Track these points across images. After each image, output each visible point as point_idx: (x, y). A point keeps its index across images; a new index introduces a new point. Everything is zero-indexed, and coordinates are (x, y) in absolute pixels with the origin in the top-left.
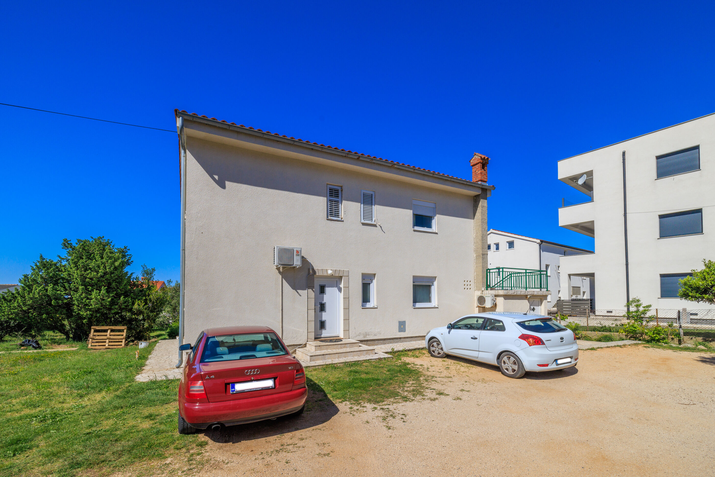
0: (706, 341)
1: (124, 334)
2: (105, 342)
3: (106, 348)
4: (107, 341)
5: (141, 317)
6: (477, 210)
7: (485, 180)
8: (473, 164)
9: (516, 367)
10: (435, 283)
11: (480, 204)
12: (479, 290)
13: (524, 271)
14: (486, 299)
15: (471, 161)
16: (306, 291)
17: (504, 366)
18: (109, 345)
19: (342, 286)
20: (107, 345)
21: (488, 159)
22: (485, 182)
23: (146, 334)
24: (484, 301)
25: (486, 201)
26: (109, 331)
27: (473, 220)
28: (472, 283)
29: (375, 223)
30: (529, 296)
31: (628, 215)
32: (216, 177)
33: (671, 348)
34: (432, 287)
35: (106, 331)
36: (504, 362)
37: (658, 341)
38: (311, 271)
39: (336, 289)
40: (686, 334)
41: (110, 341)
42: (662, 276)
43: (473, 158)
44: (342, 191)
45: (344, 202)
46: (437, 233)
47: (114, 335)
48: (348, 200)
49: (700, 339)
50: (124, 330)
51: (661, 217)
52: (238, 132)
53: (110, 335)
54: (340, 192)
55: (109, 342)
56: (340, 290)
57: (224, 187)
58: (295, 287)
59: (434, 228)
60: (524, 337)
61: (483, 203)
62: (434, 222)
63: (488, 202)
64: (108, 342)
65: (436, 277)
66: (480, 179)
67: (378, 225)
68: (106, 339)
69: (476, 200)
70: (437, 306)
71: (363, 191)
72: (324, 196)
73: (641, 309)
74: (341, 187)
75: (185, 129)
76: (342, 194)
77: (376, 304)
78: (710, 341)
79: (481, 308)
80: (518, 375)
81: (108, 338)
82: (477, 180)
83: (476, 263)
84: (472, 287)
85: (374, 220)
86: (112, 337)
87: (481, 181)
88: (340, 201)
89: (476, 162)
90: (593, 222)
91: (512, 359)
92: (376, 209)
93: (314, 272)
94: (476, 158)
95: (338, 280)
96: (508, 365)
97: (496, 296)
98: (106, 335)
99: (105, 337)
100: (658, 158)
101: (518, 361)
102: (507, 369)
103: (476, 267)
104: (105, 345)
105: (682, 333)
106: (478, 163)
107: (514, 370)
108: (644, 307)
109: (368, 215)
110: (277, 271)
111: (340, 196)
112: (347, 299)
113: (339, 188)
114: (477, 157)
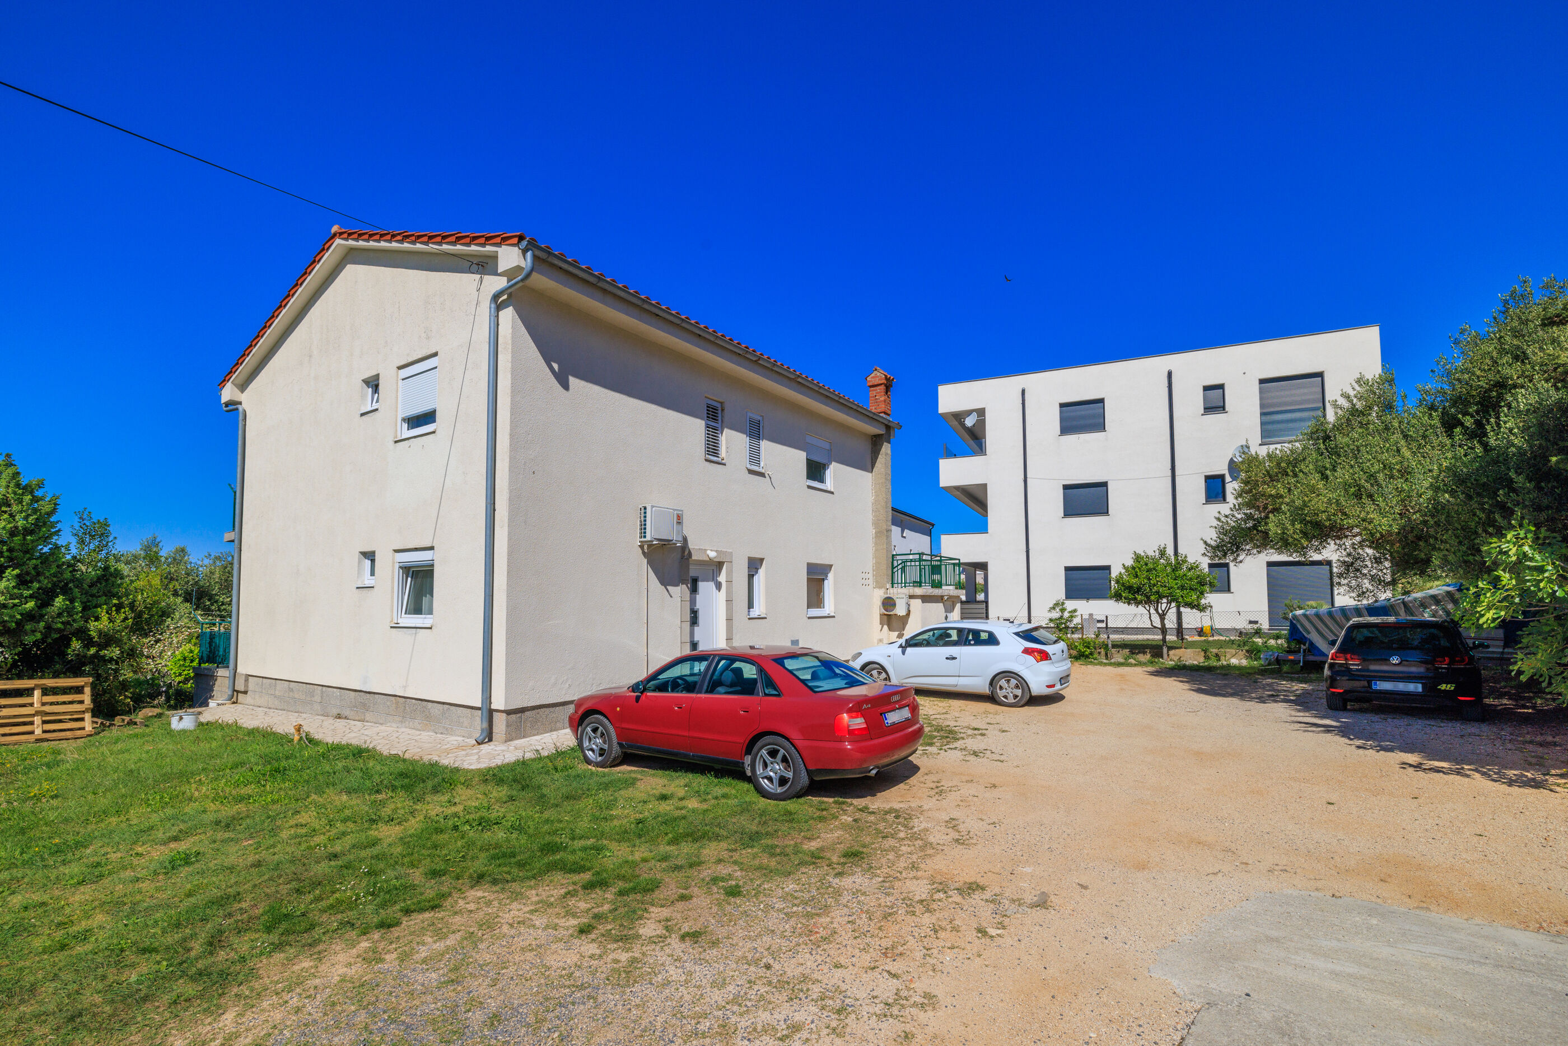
0: (1133, 654)
1: (87, 697)
2: (32, 723)
3: (36, 740)
4: (37, 720)
5: (114, 652)
6: (877, 458)
7: (889, 412)
8: (871, 384)
9: (1019, 692)
10: (831, 576)
11: (883, 450)
12: (880, 588)
13: (917, 557)
14: (898, 602)
15: (868, 379)
16: (679, 588)
17: (1001, 694)
18: (44, 732)
19: (722, 578)
20: (38, 731)
21: (893, 380)
22: (889, 415)
23: (122, 697)
24: (894, 605)
25: (889, 445)
26: (37, 693)
27: (870, 474)
28: (870, 576)
29: (763, 471)
30: (946, 598)
31: (1028, 480)
32: (556, 366)
33: (1101, 664)
34: (826, 582)
35: (28, 692)
36: (1001, 688)
37: (1087, 657)
38: (686, 553)
39: (711, 585)
40: (1114, 646)
41: (44, 719)
42: (1068, 569)
43: (873, 375)
44: (723, 410)
45: (726, 431)
46: (832, 493)
47: (52, 704)
48: (731, 429)
49: (1127, 651)
50: (83, 687)
51: (1066, 487)
52: (604, 291)
53: (43, 704)
54: (719, 412)
55: (44, 722)
56: (719, 586)
57: (566, 386)
58: (666, 581)
59: (829, 484)
60: (1027, 651)
61: (886, 449)
62: (829, 474)
63: (891, 447)
64: (40, 722)
65: (831, 566)
66: (883, 409)
67: (766, 475)
68: (33, 715)
69: (876, 442)
70: (832, 614)
71: (750, 414)
72: (702, 419)
73: (1066, 615)
74: (721, 403)
75: (534, 275)
76: (722, 416)
77: (765, 612)
78: (1137, 654)
79: (886, 617)
80: (1022, 703)
81: (37, 713)
82: (879, 410)
83: (876, 544)
84: (871, 582)
85: (762, 464)
86: (47, 709)
87: (885, 413)
88: (720, 429)
89: (877, 381)
90: (984, 486)
91: (1013, 682)
92: (766, 446)
93: (690, 554)
94: (877, 376)
95: (714, 568)
96: (1007, 690)
97: (911, 597)
98: (32, 705)
99: (30, 708)
100: (1062, 405)
101: (1022, 683)
102: (1005, 697)
103: (876, 550)
104: (32, 733)
105: (1110, 646)
106: (881, 384)
107: (1016, 697)
108: (1070, 612)
109: (755, 456)
110: (640, 551)
111: (720, 419)
112: (729, 601)
113: (718, 405)
114: (878, 374)
